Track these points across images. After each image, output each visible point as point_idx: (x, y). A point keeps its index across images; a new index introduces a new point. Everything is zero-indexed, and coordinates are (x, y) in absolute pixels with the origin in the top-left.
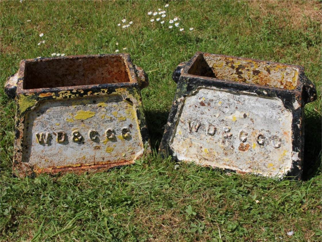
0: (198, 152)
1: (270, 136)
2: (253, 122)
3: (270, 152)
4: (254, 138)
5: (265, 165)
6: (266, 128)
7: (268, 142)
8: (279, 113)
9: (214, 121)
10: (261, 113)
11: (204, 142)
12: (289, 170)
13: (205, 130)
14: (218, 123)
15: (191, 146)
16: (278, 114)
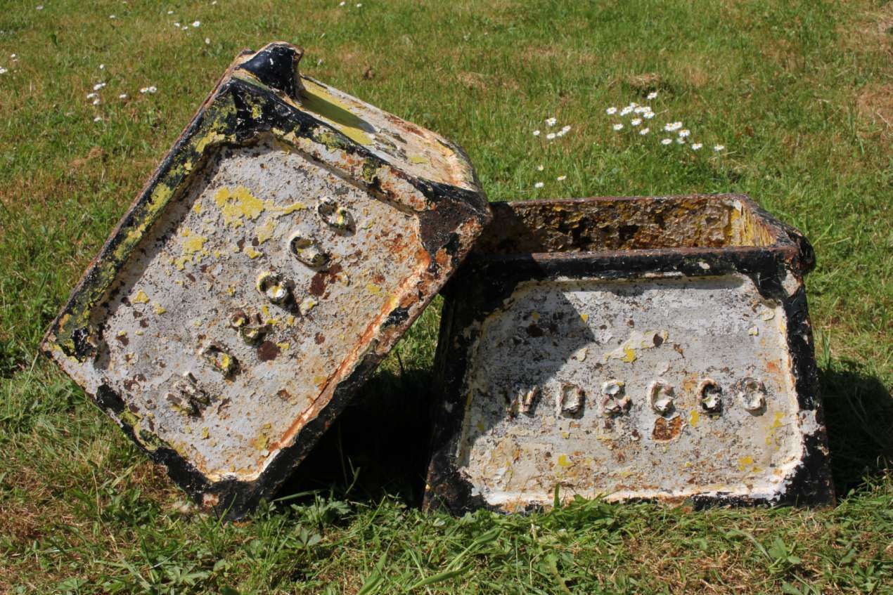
0: (541, 470)
1: (732, 381)
2: (681, 353)
3: (740, 425)
4: (691, 396)
5: (730, 465)
6: (718, 363)
7: (730, 399)
8: (747, 316)
9: (575, 372)
10: (699, 323)
11: (554, 440)
12: (798, 462)
13: (551, 402)
14: (585, 377)
15: (517, 459)
16: (745, 318)
